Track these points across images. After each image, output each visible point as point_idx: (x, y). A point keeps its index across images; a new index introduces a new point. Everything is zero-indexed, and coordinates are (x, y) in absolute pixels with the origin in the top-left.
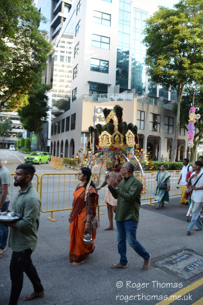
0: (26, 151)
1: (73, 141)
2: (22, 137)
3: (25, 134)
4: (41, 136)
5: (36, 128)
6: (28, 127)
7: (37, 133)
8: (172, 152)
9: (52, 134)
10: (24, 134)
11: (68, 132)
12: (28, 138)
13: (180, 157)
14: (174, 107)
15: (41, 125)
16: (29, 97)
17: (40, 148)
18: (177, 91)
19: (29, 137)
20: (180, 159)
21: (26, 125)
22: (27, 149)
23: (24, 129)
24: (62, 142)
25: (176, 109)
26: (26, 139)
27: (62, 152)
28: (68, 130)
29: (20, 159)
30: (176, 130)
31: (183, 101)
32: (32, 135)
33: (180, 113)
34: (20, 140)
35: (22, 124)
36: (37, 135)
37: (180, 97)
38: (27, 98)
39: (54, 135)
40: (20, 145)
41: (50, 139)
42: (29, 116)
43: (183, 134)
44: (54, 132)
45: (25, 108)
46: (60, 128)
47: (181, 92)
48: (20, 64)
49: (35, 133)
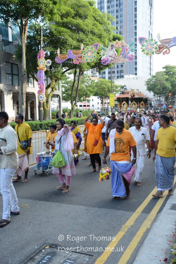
8: (19, 109)
13: (31, 114)
14: (17, 50)
18: (20, 27)
20: (31, 117)
25: (20, 53)
30: (22, 80)
31: (28, 42)
33: (26, 58)
37: (24, 35)
43: (32, 86)
47: (25, 30)
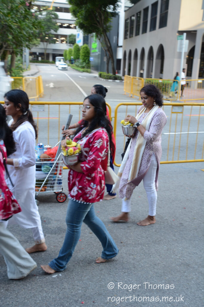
0: (83, 67)
1: (161, 49)
2: (75, 43)
4: (107, 40)
5: (99, 26)
6: (85, 25)
7: (101, 35)
9: (125, 38)
10: (78, 37)
11: (153, 32)
12: (85, 45)
15: (106, 20)
17: (104, 62)
19: (87, 44)
21: (81, 21)
23: (78, 29)
24: (143, 50)
26: (81, 46)
27: (142, 68)
28: (153, 28)
29: (74, 80)
32: (92, 38)
34: (72, 48)
35: (75, 19)
36: (99, 39)
39: (129, 39)
40: (72, 57)
41: (121, 47)
42: (85, 3)
44: (128, 33)
46: (139, 25)
49: (97, 36)
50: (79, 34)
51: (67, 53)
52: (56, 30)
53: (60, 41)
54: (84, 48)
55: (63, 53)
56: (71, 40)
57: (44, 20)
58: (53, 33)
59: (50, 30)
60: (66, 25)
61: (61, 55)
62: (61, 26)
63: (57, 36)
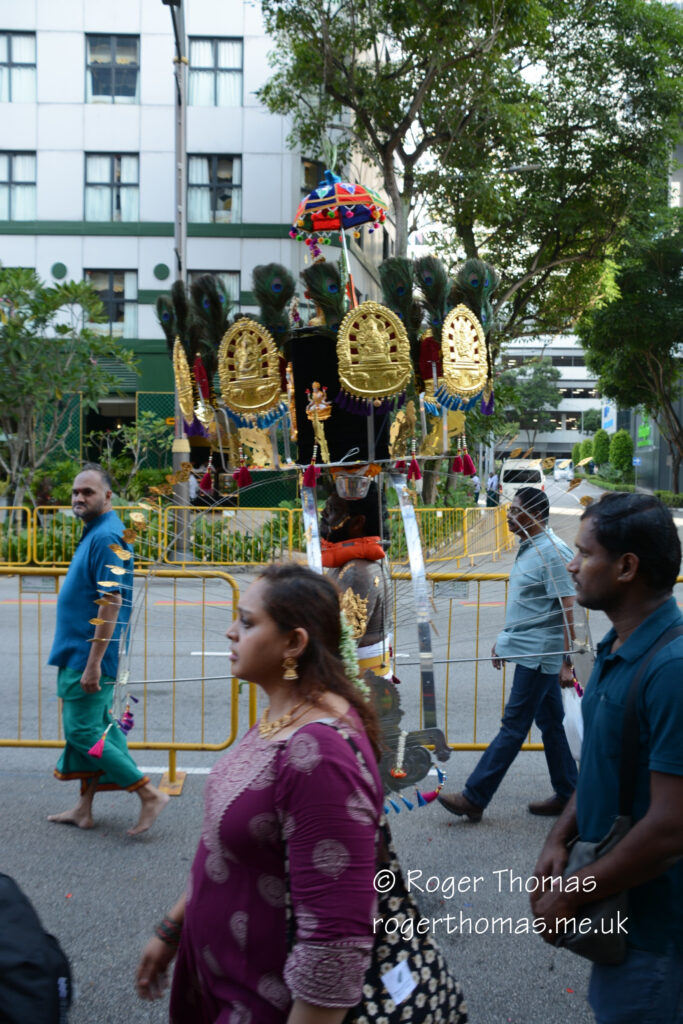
0: (617, 482)
2: (600, 427)
3: (609, 415)
4: (672, 417)
5: (652, 389)
6: (620, 389)
7: (657, 408)
10: (606, 415)
12: (622, 432)
15: (670, 375)
16: (620, 267)
17: (668, 467)
19: (627, 427)
21: (611, 382)
22: (619, 473)
23: (605, 399)
26: (612, 435)
32: (638, 416)
34: (592, 438)
35: (597, 377)
36: (655, 418)
38: (611, 276)
42: (620, 345)
45: (605, 315)
48: (576, 145)
49: (649, 411)
50: (608, 410)
51: (580, 450)
52: (555, 403)
53: (564, 426)
54: (618, 438)
55: (572, 451)
56: (591, 421)
57: (529, 384)
58: (547, 410)
59: (543, 404)
60: (577, 392)
61: (567, 456)
62: (569, 394)
63: (558, 415)
